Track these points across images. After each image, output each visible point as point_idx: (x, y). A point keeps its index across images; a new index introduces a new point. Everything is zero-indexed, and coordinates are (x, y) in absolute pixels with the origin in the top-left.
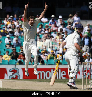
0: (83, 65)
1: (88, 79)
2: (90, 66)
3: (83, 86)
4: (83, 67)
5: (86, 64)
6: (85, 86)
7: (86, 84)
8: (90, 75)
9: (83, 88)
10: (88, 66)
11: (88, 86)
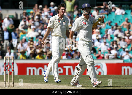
0: (5, 60)
1: (10, 75)
2: (13, 61)
3: (5, 83)
4: (5, 62)
5: (8, 59)
6: (7, 84)
7: (8, 81)
8: (12, 71)
9: (5, 86)
10: (10, 61)
11: (10, 83)
